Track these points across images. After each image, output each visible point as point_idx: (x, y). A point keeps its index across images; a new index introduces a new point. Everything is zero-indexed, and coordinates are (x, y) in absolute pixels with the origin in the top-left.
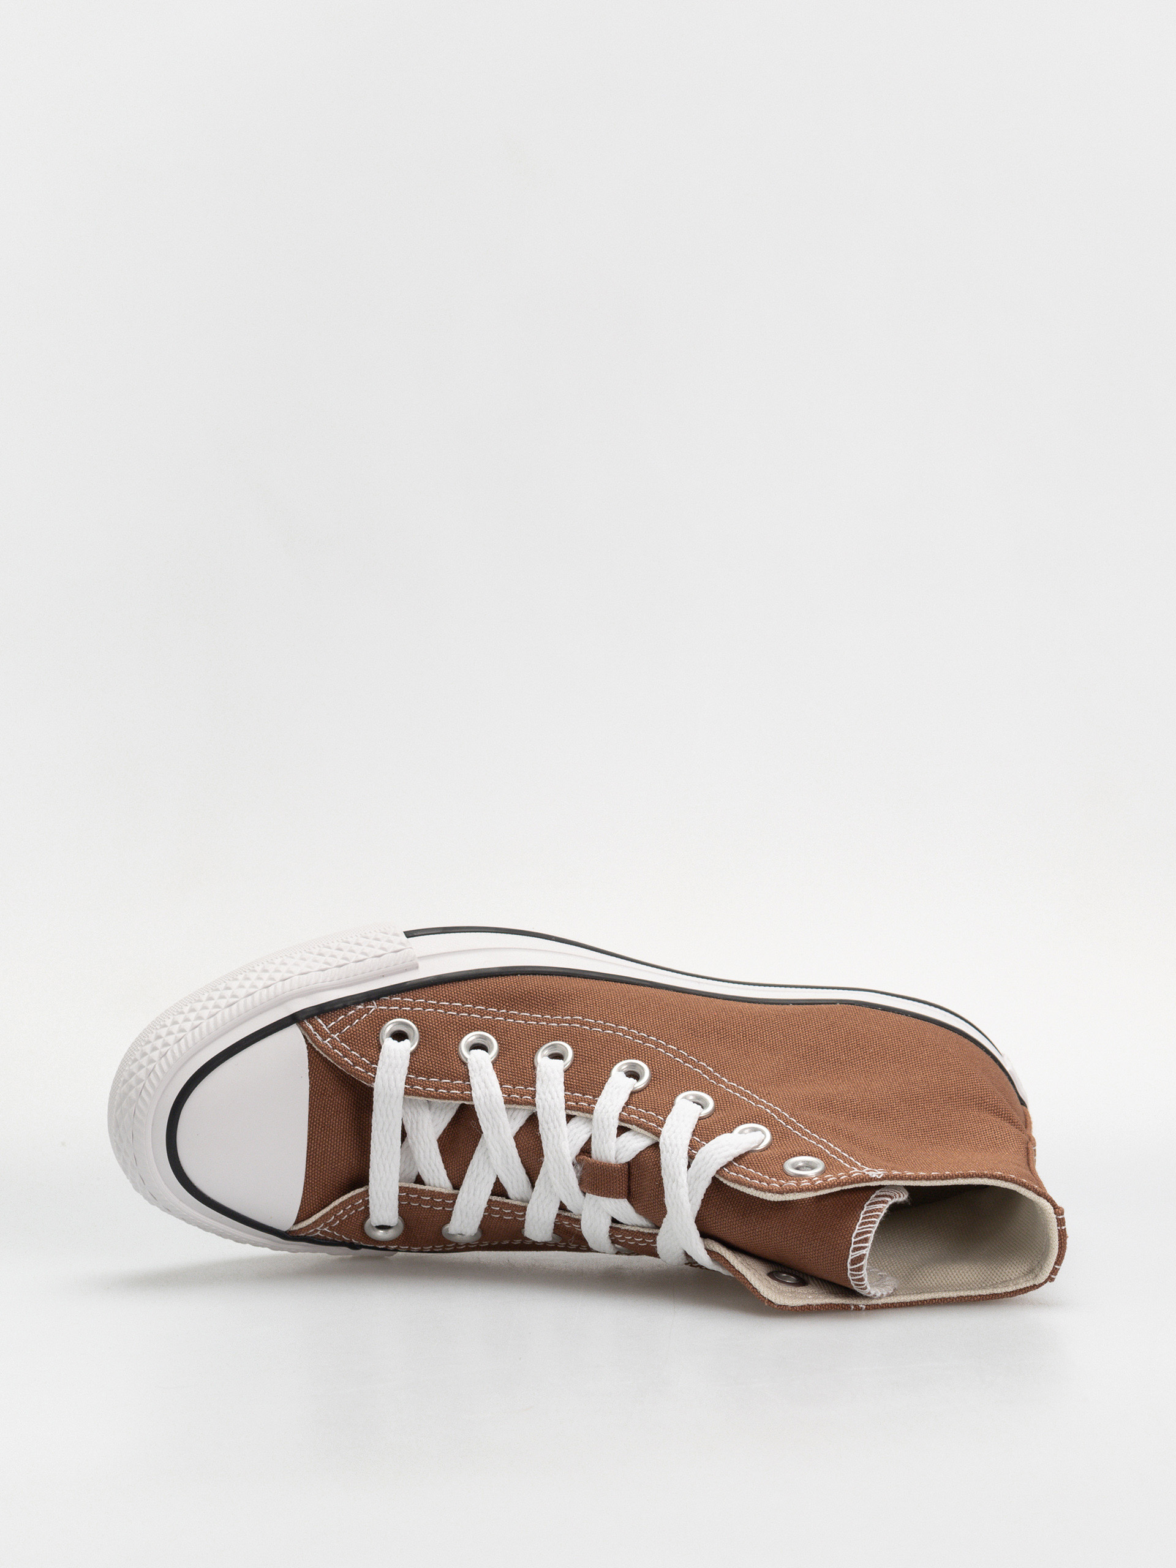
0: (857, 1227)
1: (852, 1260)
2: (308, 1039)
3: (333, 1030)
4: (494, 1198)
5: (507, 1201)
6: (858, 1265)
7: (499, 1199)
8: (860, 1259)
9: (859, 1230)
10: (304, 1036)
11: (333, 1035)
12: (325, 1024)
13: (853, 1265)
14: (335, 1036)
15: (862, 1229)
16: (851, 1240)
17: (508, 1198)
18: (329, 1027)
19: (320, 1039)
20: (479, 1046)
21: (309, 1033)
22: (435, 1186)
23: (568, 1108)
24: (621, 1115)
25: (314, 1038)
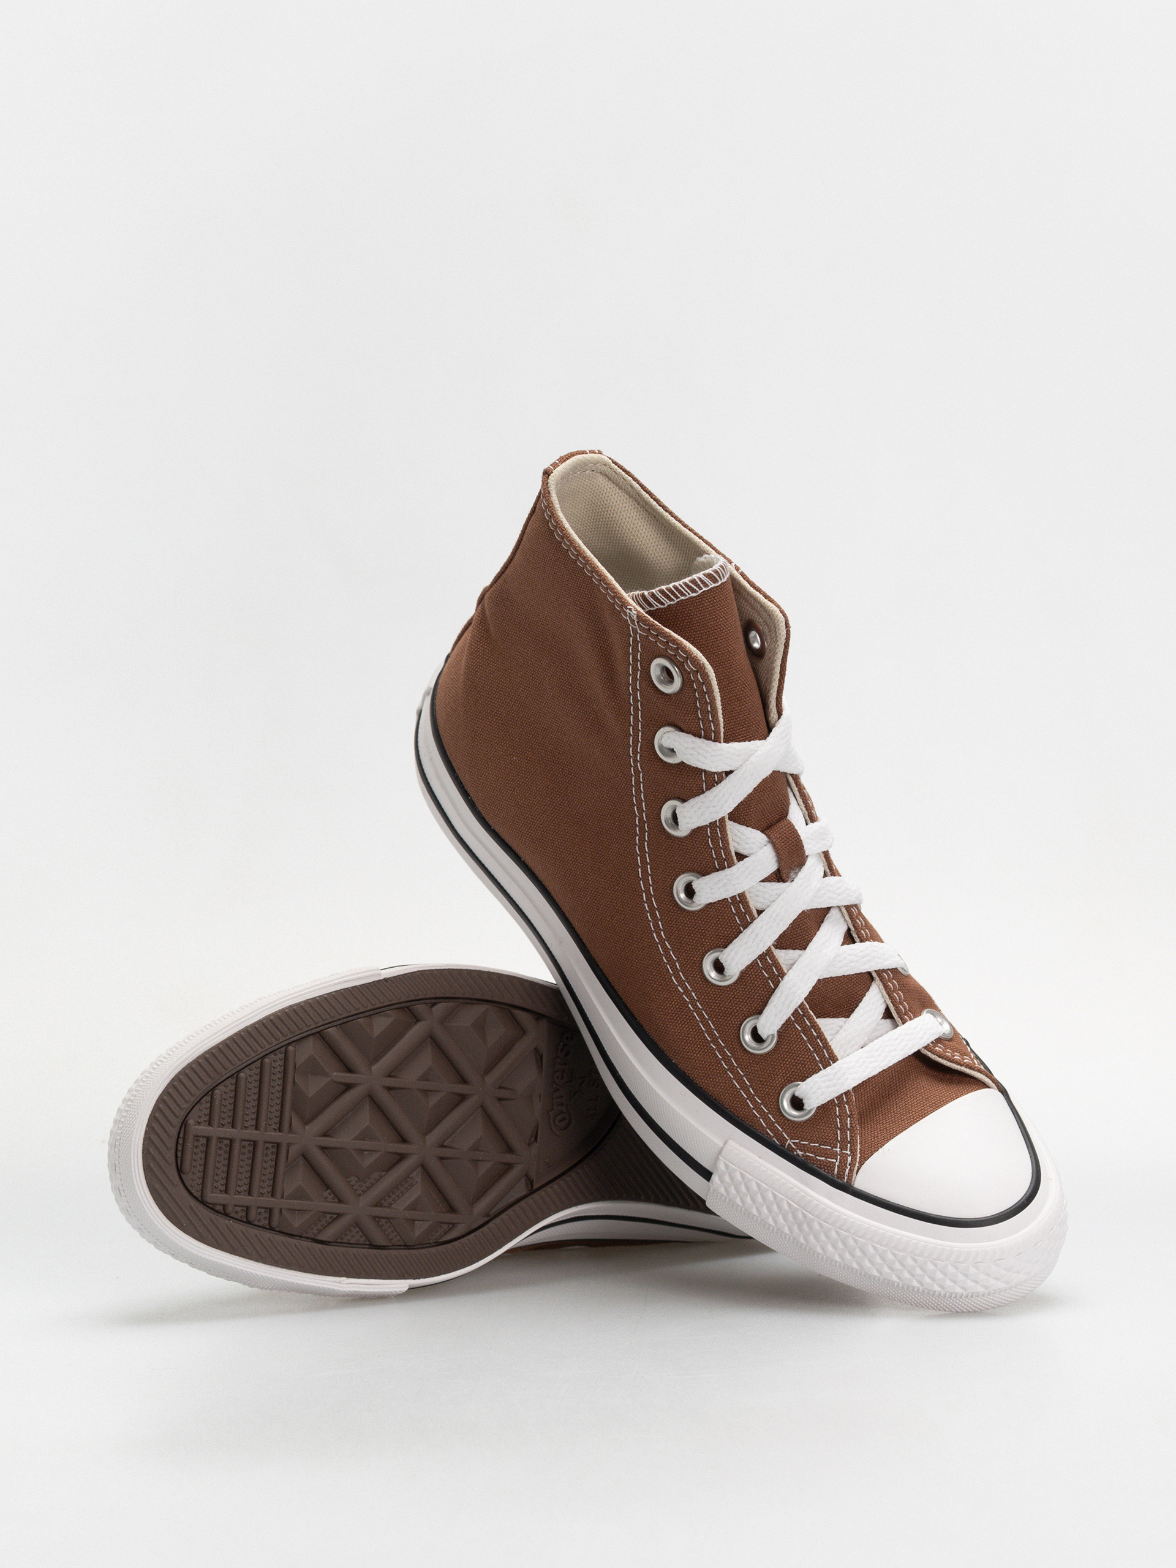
0: (688, 596)
1: (714, 583)
2: (856, 1168)
3: (834, 1156)
4: (857, 939)
5: (852, 928)
6: (715, 575)
7: (855, 936)
8: (709, 576)
9: (689, 594)
10: (857, 1172)
11: (838, 1152)
12: (835, 1165)
13: (716, 579)
14: (838, 1150)
15: (686, 591)
16: (701, 594)
17: (849, 930)
18: (835, 1161)
19: (849, 1159)
20: (756, 1036)
21: (851, 1171)
22: (883, 996)
23: (753, 919)
24: (729, 867)
25: (852, 1164)
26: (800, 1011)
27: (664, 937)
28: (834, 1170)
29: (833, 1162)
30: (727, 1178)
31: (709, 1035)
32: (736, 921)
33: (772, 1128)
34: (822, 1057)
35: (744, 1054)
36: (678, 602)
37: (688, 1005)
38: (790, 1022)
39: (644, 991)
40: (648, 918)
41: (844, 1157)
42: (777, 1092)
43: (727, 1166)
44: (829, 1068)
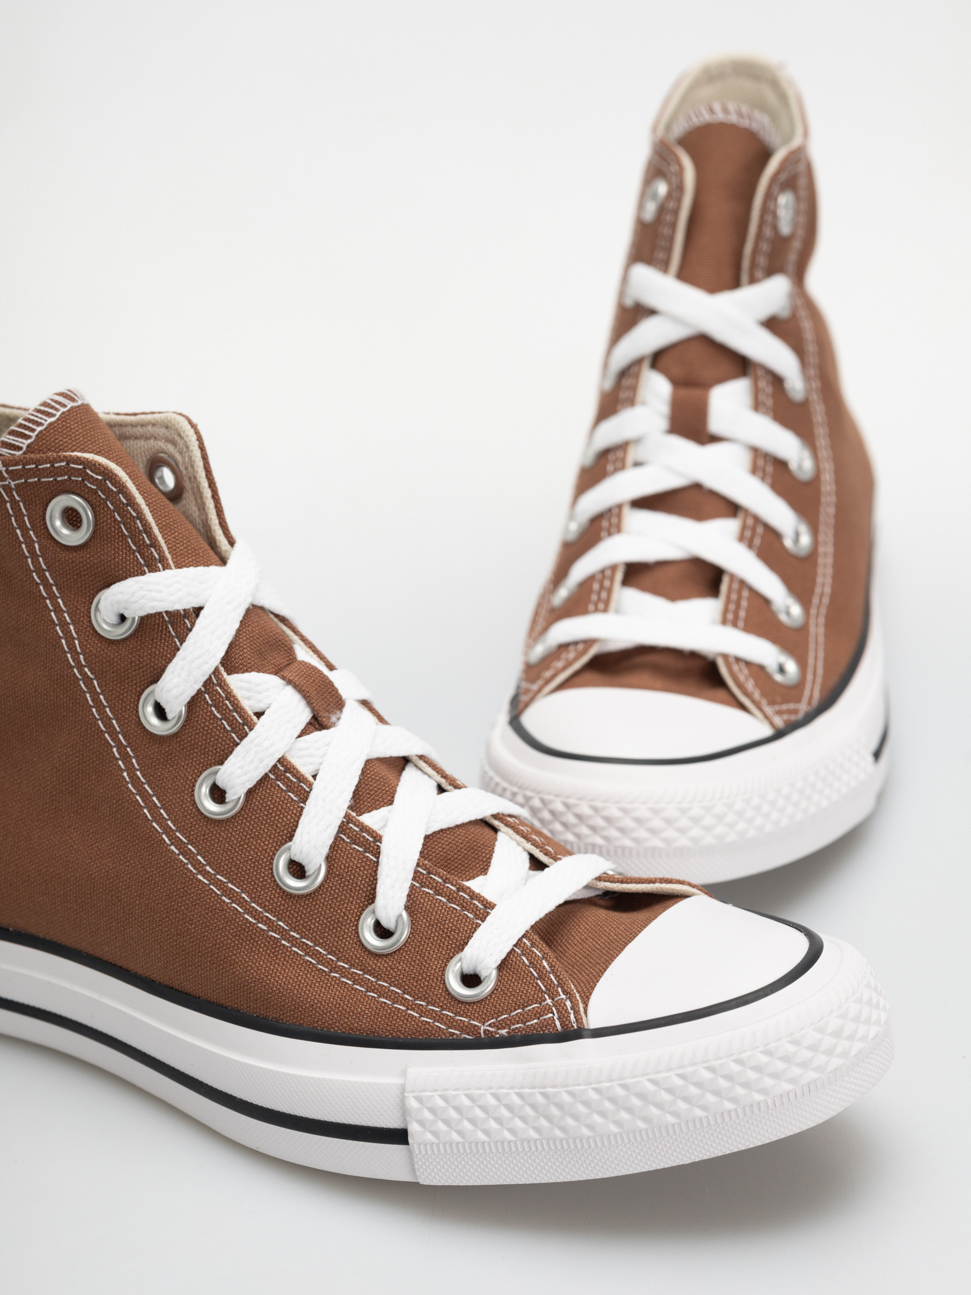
0: (46, 424)
2: (582, 1010)
3: (548, 1011)
4: (449, 786)
9: (46, 421)
10: (586, 1012)
11: (551, 1004)
12: (554, 1020)
14: (549, 1001)
15: (41, 418)
16: (60, 415)
18: (551, 1015)
19: (568, 1003)
20: (382, 932)
21: (577, 1013)
22: (519, 844)
23: (310, 786)
24: (251, 729)
25: (575, 1007)
26: (421, 870)
27: (213, 872)
28: (556, 1026)
29: (549, 1018)
30: (427, 1115)
31: (323, 965)
32: (292, 799)
33: (455, 1024)
34: (475, 910)
35: (377, 960)
36: (37, 436)
37: (280, 942)
38: (415, 890)
39: (219, 959)
40: (182, 861)
41: (559, 1005)
42: (439, 979)
43: (419, 1099)
44: (488, 918)
